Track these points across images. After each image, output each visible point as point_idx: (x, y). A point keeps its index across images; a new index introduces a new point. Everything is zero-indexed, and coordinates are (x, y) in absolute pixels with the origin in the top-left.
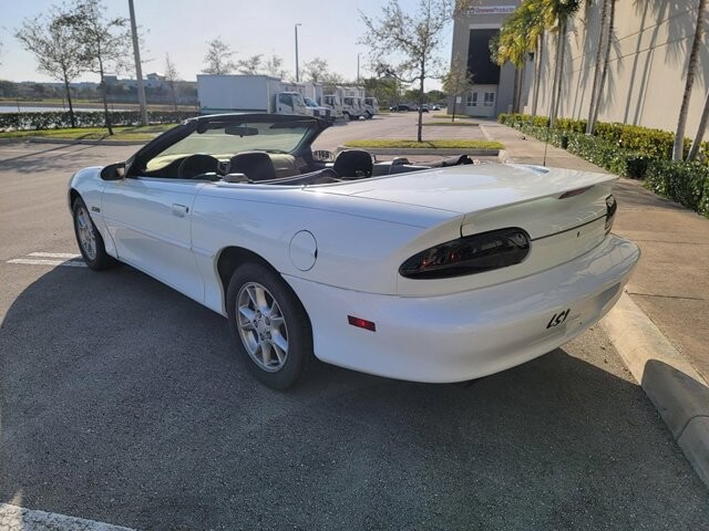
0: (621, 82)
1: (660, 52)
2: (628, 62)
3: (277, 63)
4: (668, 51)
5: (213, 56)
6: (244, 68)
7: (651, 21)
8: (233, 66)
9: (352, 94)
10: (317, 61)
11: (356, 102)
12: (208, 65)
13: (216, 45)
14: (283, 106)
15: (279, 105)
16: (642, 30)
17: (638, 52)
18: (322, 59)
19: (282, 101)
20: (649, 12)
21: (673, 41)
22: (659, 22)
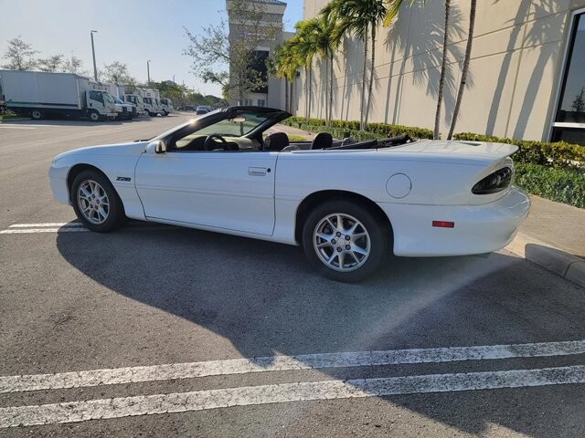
0: (379, 97)
1: (408, 77)
2: (384, 83)
3: (76, 64)
4: (414, 77)
5: (13, 53)
6: (43, 66)
7: (399, 56)
8: (35, 64)
9: (149, 94)
10: (116, 65)
11: (154, 101)
12: (9, 62)
13: (16, 43)
14: (93, 102)
15: (89, 101)
16: (393, 62)
17: (391, 76)
18: (121, 63)
19: (91, 98)
20: (397, 51)
21: (418, 70)
22: (406, 58)
